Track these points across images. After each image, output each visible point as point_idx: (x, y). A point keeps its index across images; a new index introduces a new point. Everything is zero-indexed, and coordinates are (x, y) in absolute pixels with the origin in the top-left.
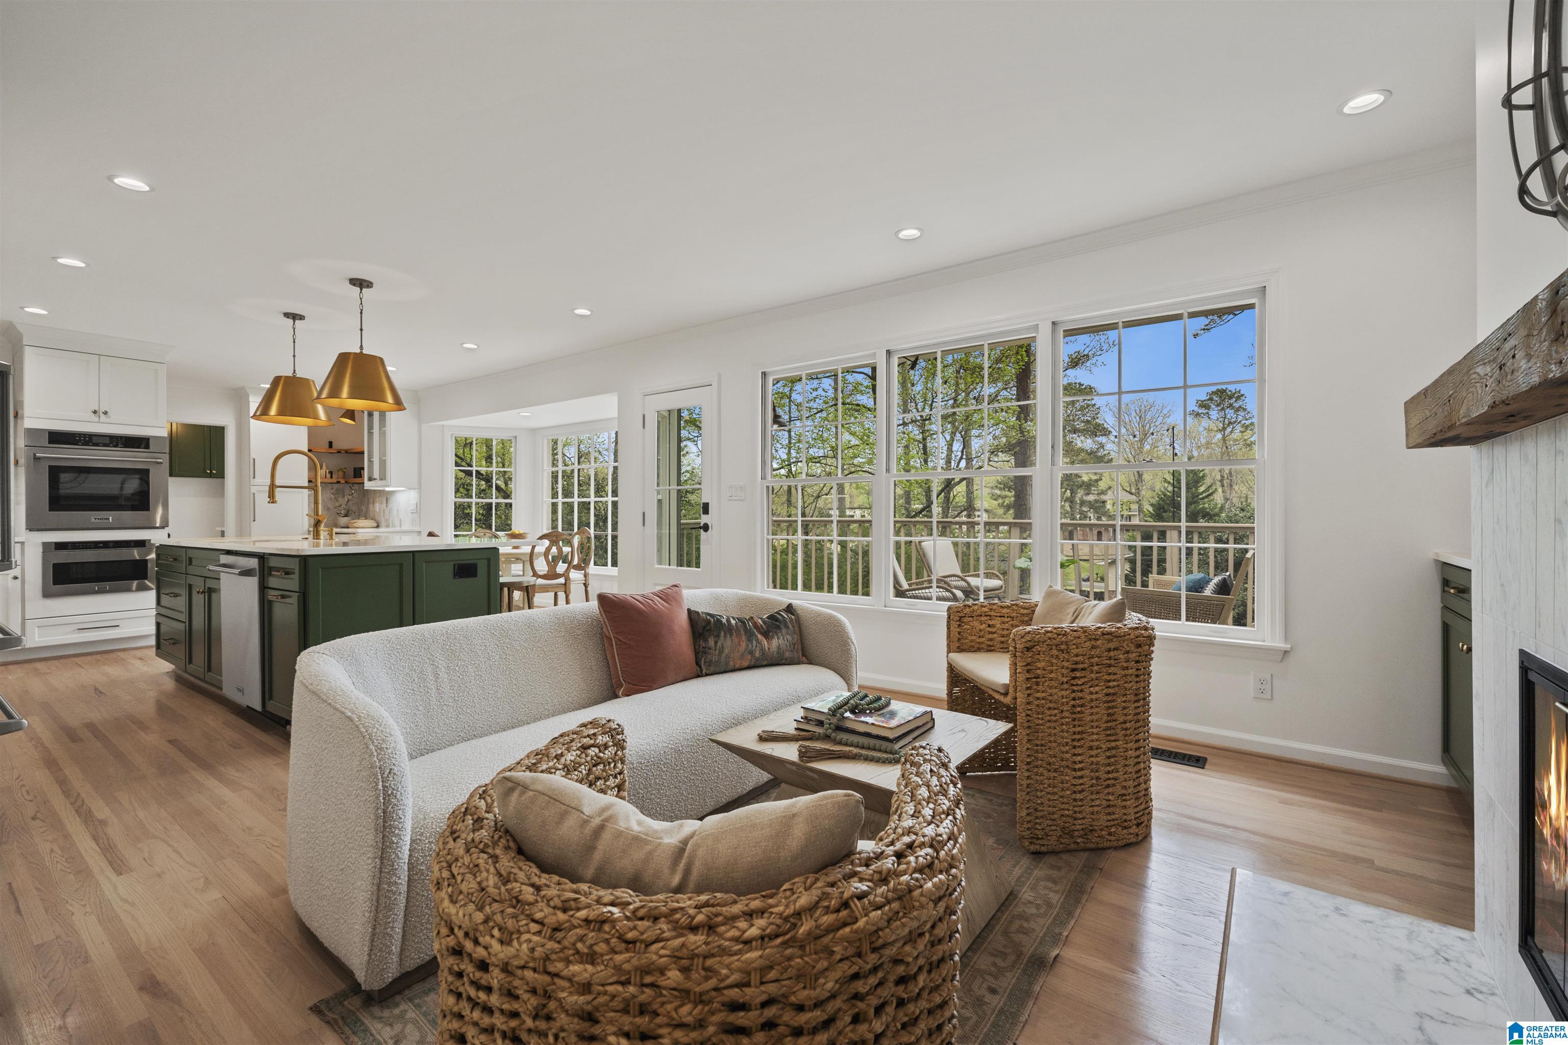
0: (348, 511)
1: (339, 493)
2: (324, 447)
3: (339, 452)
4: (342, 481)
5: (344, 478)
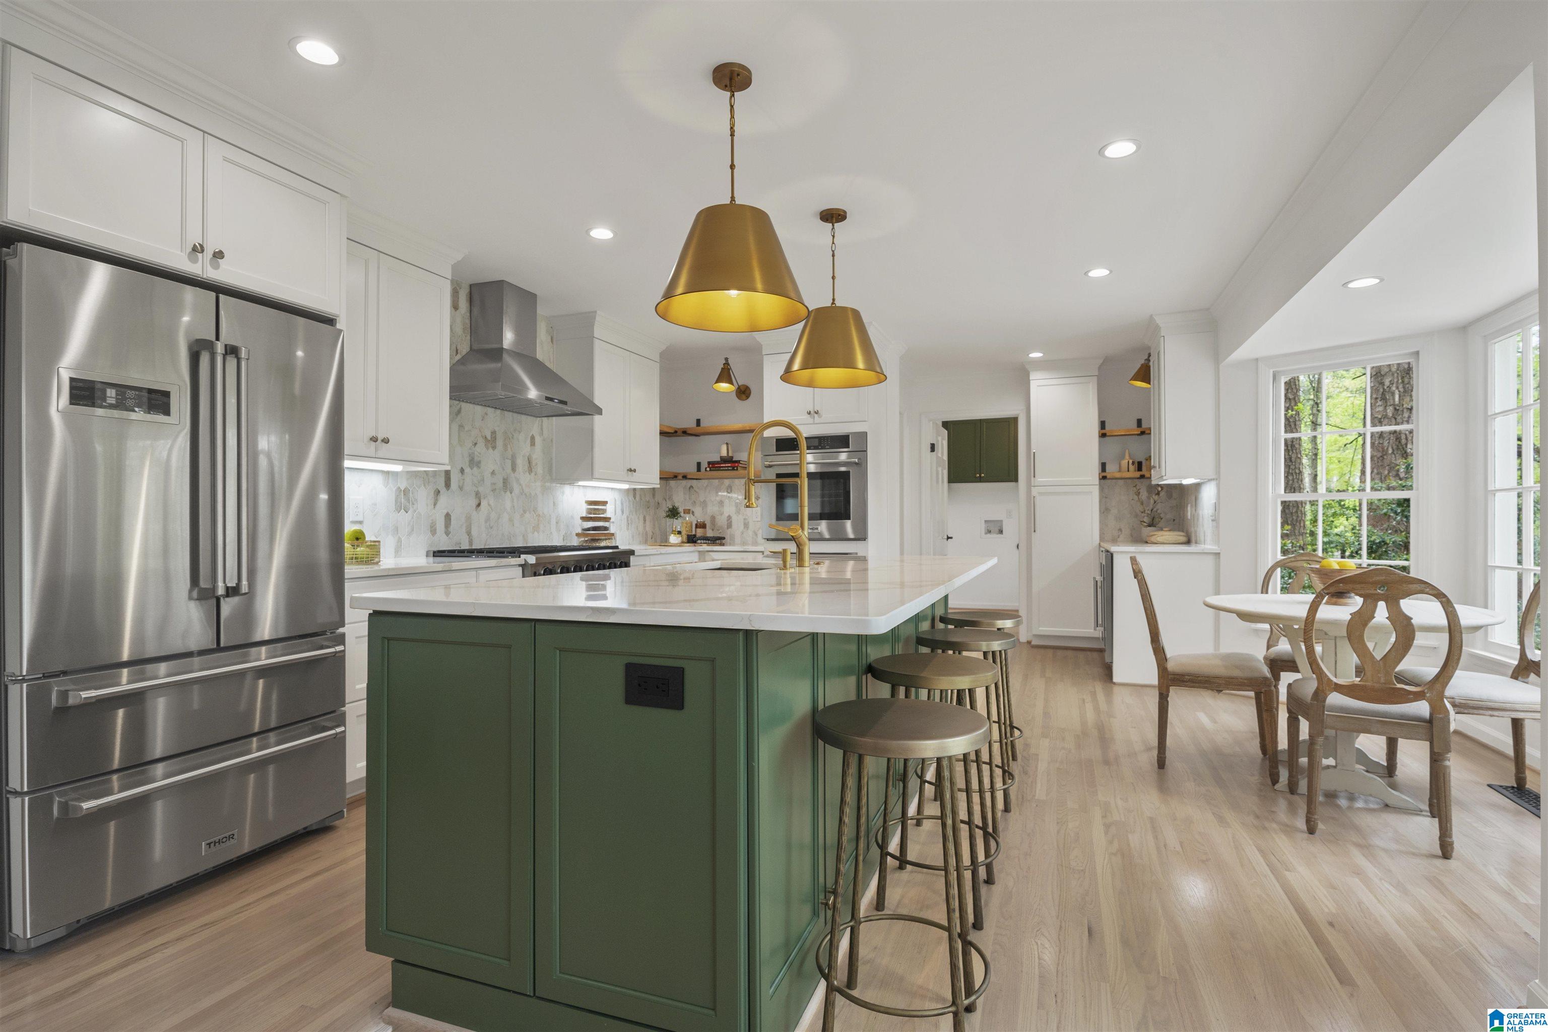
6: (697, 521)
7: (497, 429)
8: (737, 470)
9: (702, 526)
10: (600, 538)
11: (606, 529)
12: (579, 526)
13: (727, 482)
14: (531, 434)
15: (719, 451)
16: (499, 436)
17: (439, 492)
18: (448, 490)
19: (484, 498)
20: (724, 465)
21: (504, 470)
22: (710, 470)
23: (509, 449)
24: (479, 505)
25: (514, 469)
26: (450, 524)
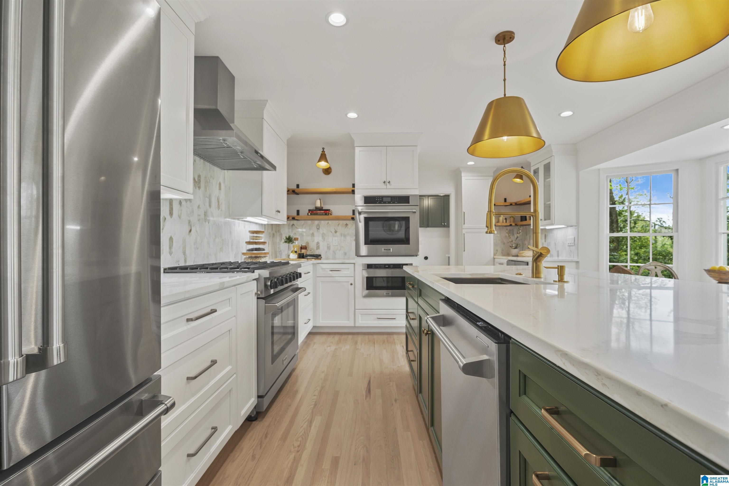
0: (517, 245)
1: (511, 233)
2: (502, 202)
3: (511, 204)
4: (513, 224)
5: (514, 222)
6: (302, 245)
7: (201, 174)
8: (328, 215)
9: (305, 248)
10: (261, 256)
11: (263, 250)
12: (245, 248)
13: (316, 222)
14: (219, 181)
15: (315, 203)
16: (202, 179)
17: (165, 219)
18: (171, 218)
19: (194, 226)
20: (320, 212)
21: (205, 205)
22: (311, 215)
23: (208, 190)
24: (190, 231)
25: (210, 206)
26: (172, 245)
